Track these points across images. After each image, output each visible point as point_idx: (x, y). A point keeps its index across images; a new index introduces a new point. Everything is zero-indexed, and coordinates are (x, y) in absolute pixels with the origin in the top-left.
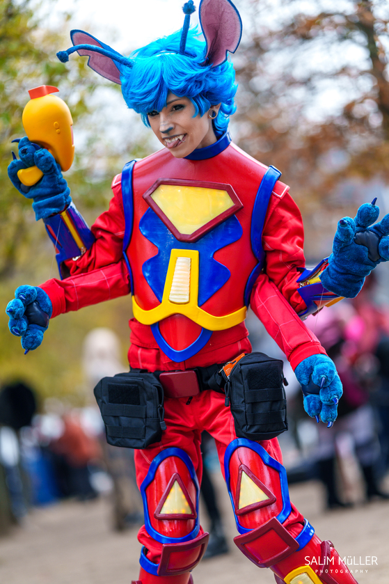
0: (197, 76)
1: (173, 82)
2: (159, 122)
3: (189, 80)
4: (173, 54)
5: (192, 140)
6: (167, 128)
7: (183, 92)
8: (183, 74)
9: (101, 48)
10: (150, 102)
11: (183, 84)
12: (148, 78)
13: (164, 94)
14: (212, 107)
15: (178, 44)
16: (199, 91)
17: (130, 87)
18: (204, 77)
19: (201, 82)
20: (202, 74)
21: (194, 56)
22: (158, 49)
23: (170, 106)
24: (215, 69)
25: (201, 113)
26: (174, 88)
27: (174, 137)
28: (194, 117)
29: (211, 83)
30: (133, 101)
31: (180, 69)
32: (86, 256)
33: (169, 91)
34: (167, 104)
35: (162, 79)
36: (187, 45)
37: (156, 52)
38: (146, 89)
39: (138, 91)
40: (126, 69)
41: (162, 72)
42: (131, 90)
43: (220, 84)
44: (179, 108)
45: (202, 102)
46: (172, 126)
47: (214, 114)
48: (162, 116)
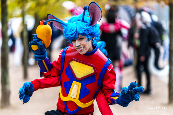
0: (88, 29)
1: (80, 31)
2: (76, 43)
3: (85, 30)
4: (80, 22)
5: (86, 49)
6: (78, 45)
7: (84, 34)
8: (83, 28)
9: (57, 20)
10: (73, 37)
11: (83, 31)
12: (72, 30)
13: (77, 34)
14: (92, 38)
15: (82, 19)
16: (88, 33)
17: (66, 32)
18: (90, 29)
19: (89, 31)
20: (89, 28)
21: (87, 22)
22: (75, 20)
23: (79, 38)
24: (93, 26)
25: (89, 40)
26: (80, 33)
27: (81, 48)
28: (87, 42)
29: (92, 31)
30: (67, 37)
31: (82, 27)
32: (48, 73)
33: (79, 34)
34: (78, 38)
35: (77, 30)
36: (84, 19)
37: (74, 21)
38: (72, 33)
39: (69, 34)
40: (65, 27)
41: (77, 28)
42: (67, 33)
43: (95, 31)
44: (82, 39)
45: (89, 37)
46: (80, 44)
47: (93, 40)
48: (77, 42)
